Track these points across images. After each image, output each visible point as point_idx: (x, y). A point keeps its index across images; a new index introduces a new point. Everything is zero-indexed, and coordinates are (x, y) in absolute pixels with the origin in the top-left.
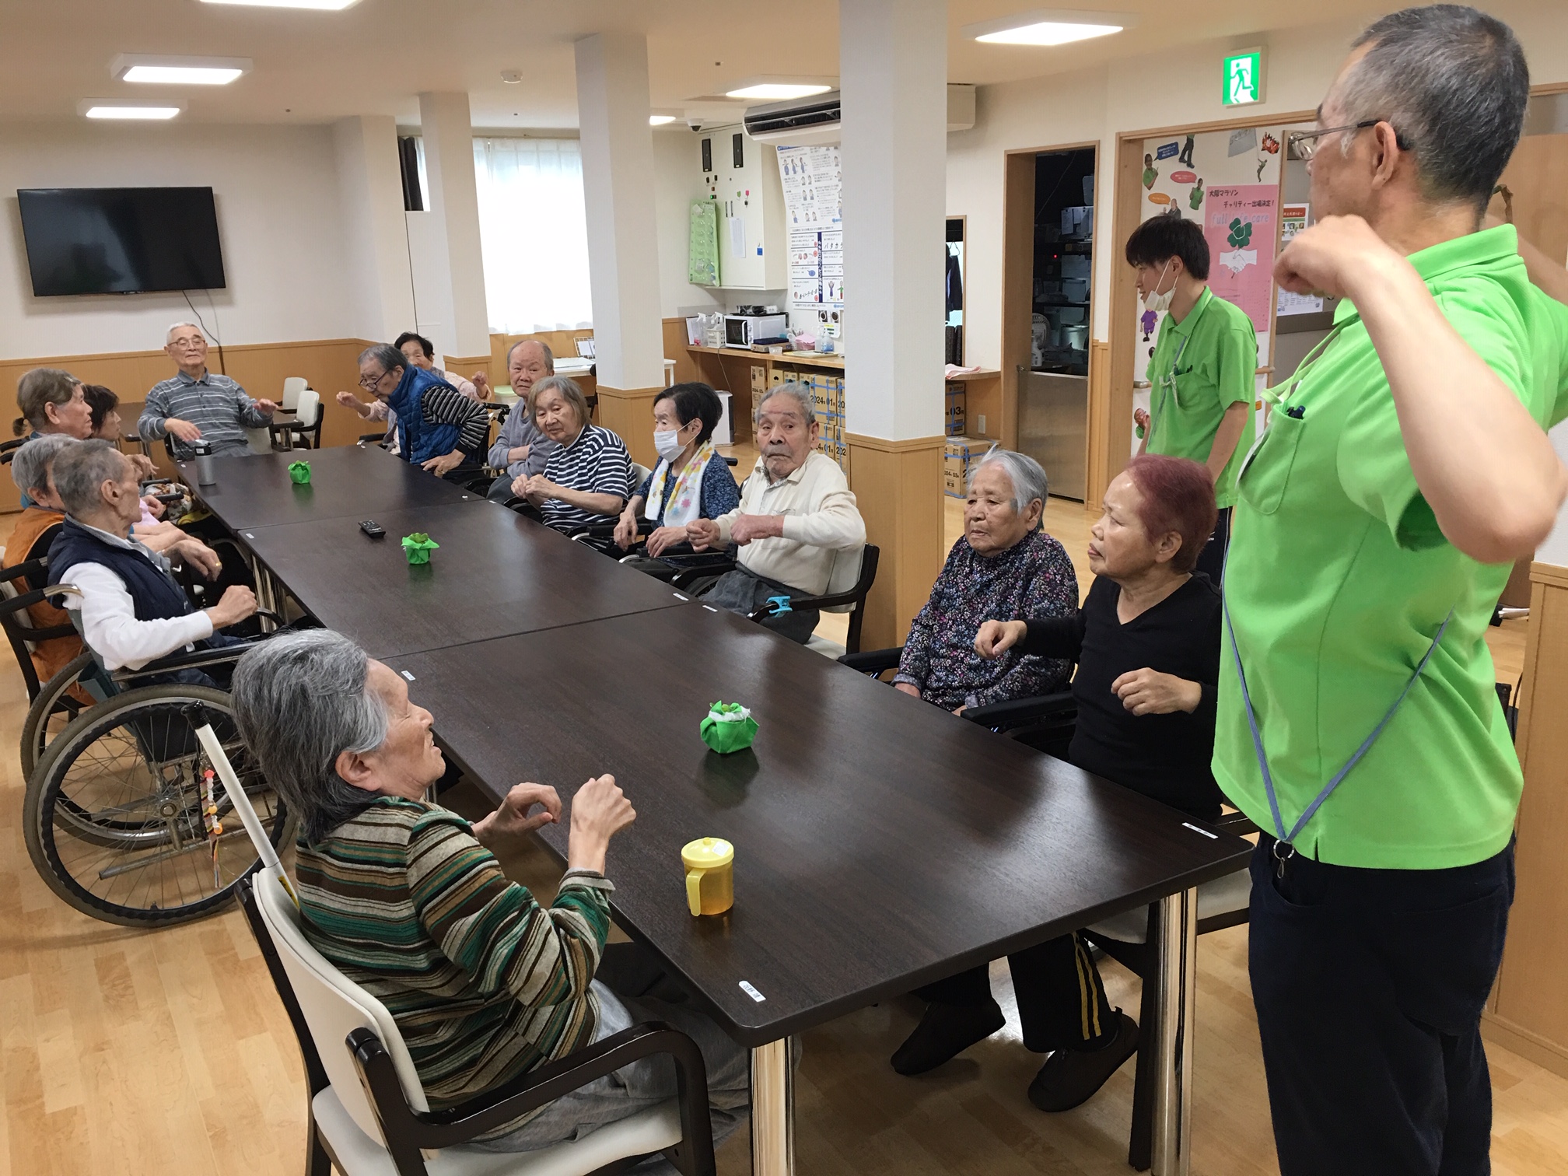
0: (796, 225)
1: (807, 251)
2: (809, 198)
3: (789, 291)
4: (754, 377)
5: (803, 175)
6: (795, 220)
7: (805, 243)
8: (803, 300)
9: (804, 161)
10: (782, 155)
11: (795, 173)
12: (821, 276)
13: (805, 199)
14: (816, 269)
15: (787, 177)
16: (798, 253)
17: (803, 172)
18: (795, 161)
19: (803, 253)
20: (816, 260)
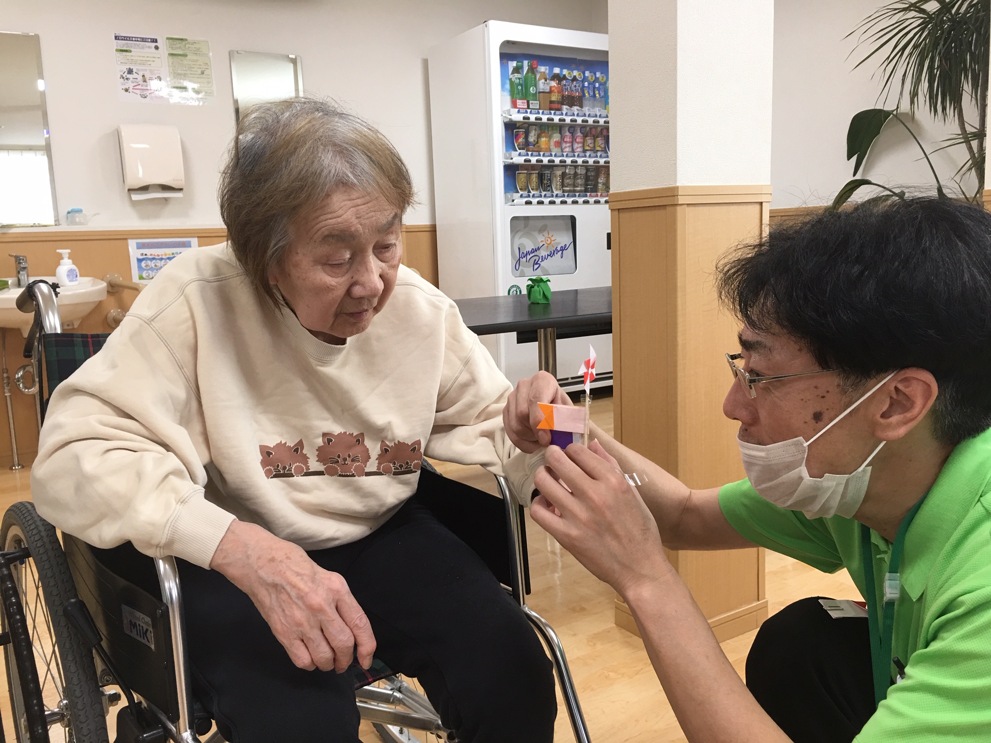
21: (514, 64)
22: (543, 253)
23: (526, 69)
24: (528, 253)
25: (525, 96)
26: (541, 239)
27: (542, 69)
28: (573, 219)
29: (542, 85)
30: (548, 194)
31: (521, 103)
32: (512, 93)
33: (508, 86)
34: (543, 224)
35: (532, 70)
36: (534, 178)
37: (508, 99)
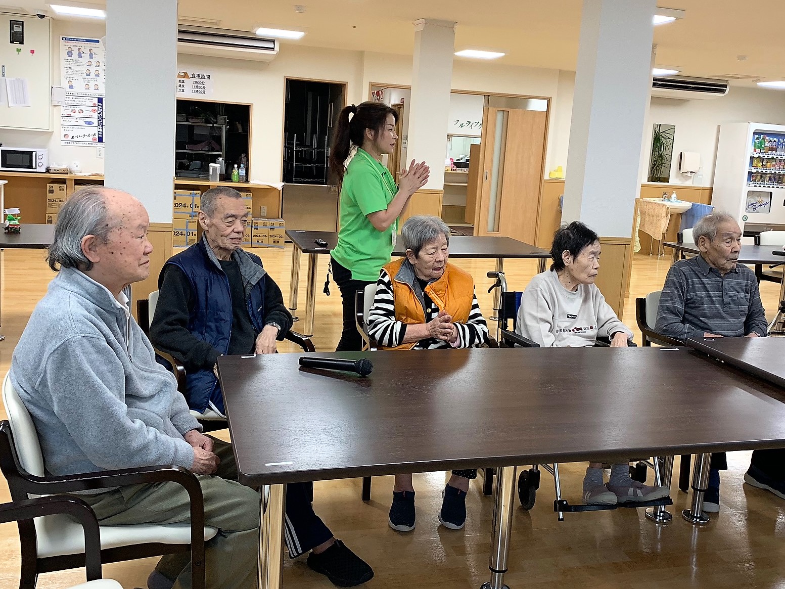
0: (71, 90)
1: (82, 108)
2: (93, 75)
3: (56, 134)
4: (51, 191)
5: (91, 60)
6: (71, 87)
7: (79, 102)
8: (75, 139)
9: (93, 52)
10: (67, 44)
11: (80, 56)
12: (101, 125)
13: (88, 75)
14: (96, 122)
15: (69, 58)
16: (71, 109)
17: (91, 56)
18: (82, 49)
19: (77, 109)
20: (96, 115)
21: (757, 136)
22: (757, 205)
23: (762, 138)
24: (752, 204)
25: (760, 148)
26: (758, 199)
27: (767, 138)
28: (771, 193)
29: (767, 144)
30: (763, 183)
31: (758, 150)
32: (755, 147)
33: (754, 144)
34: (759, 194)
35: (764, 138)
36: (759, 177)
37: (753, 148)
